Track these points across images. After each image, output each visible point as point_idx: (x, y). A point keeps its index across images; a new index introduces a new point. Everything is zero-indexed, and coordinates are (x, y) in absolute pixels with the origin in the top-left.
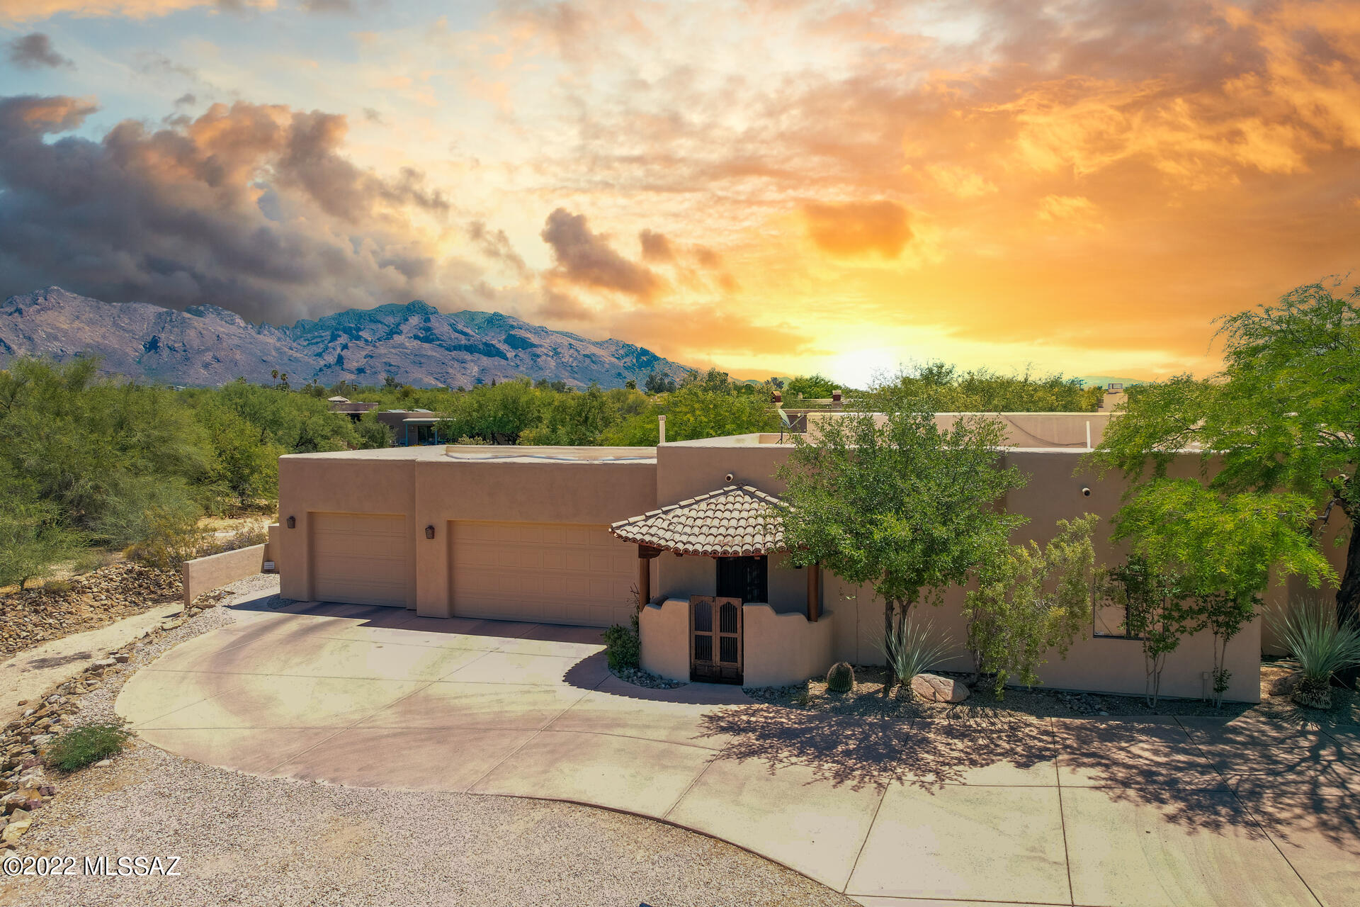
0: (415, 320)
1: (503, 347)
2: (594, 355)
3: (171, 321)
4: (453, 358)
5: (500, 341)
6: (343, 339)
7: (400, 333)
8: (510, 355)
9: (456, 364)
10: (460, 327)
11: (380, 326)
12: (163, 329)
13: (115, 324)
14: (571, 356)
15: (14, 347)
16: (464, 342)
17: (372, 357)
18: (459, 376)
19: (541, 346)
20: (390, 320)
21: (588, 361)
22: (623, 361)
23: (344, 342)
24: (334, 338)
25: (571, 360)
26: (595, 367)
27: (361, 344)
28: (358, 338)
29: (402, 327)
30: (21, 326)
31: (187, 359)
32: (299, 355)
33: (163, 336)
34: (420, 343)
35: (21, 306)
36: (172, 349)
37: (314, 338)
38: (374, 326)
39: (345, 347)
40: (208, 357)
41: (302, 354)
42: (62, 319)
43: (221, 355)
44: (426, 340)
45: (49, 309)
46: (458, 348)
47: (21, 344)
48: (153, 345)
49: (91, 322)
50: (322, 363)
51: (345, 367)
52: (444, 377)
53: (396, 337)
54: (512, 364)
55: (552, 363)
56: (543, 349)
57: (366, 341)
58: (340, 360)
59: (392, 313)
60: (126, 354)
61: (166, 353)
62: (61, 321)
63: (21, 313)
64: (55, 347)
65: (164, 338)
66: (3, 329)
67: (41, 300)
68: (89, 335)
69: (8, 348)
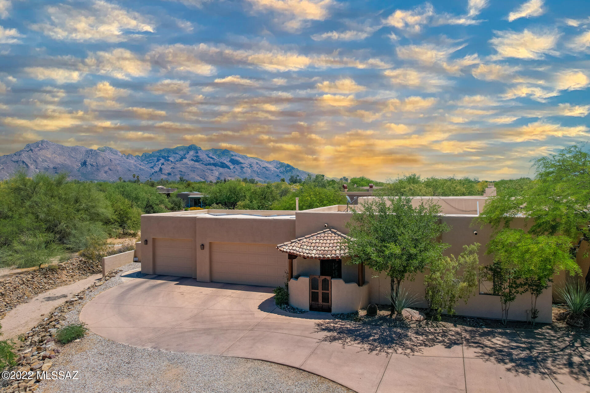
0: (192, 153)
1: (229, 164)
2: (267, 167)
3: (92, 153)
4: (208, 169)
5: (227, 161)
6: (162, 161)
7: (185, 158)
8: (232, 167)
9: (209, 171)
10: (210, 155)
11: (177, 155)
12: (88, 157)
13: (69, 155)
14: (257, 168)
15: (29, 165)
16: (212, 162)
17: (174, 168)
18: (210, 176)
19: (245, 163)
20: (181, 153)
21: (264, 169)
22: (279, 170)
23: (162, 162)
24: (158, 160)
25: (257, 169)
26: (267, 172)
27: (169, 163)
28: (168, 160)
29: (187, 156)
30: (32, 156)
31: (98, 169)
32: (143, 168)
33: (88, 160)
34: (194, 162)
35: (32, 148)
36: (92, 165)
37: (150, 160)
38: (175, 155)
39: (163, 164)
40: (106, 168)
41: (145, 167)
43: (112, 167)
44: (196, 161)
45: (43, 149)
46: (210, 164)
47: (32, 164)
48: (84, 164)
49: (60, 155)
50: (153, 171)
51: (163, 172)
52: (204, 177)
53: (184, 160)
54: (233, 171)
55: (249, 171)
56: (245, 165)
57: (172, 161)
58: (161, 169)
59: (182, 150)
60: (74, 168)
61: (89, 167)
62: (48, 154)
63: (32, 151)
64: (45, 165)
65: (89, 161)
66: (24, 157)
67: (40, 145)
68: (59, 160)
69: (27, 165)
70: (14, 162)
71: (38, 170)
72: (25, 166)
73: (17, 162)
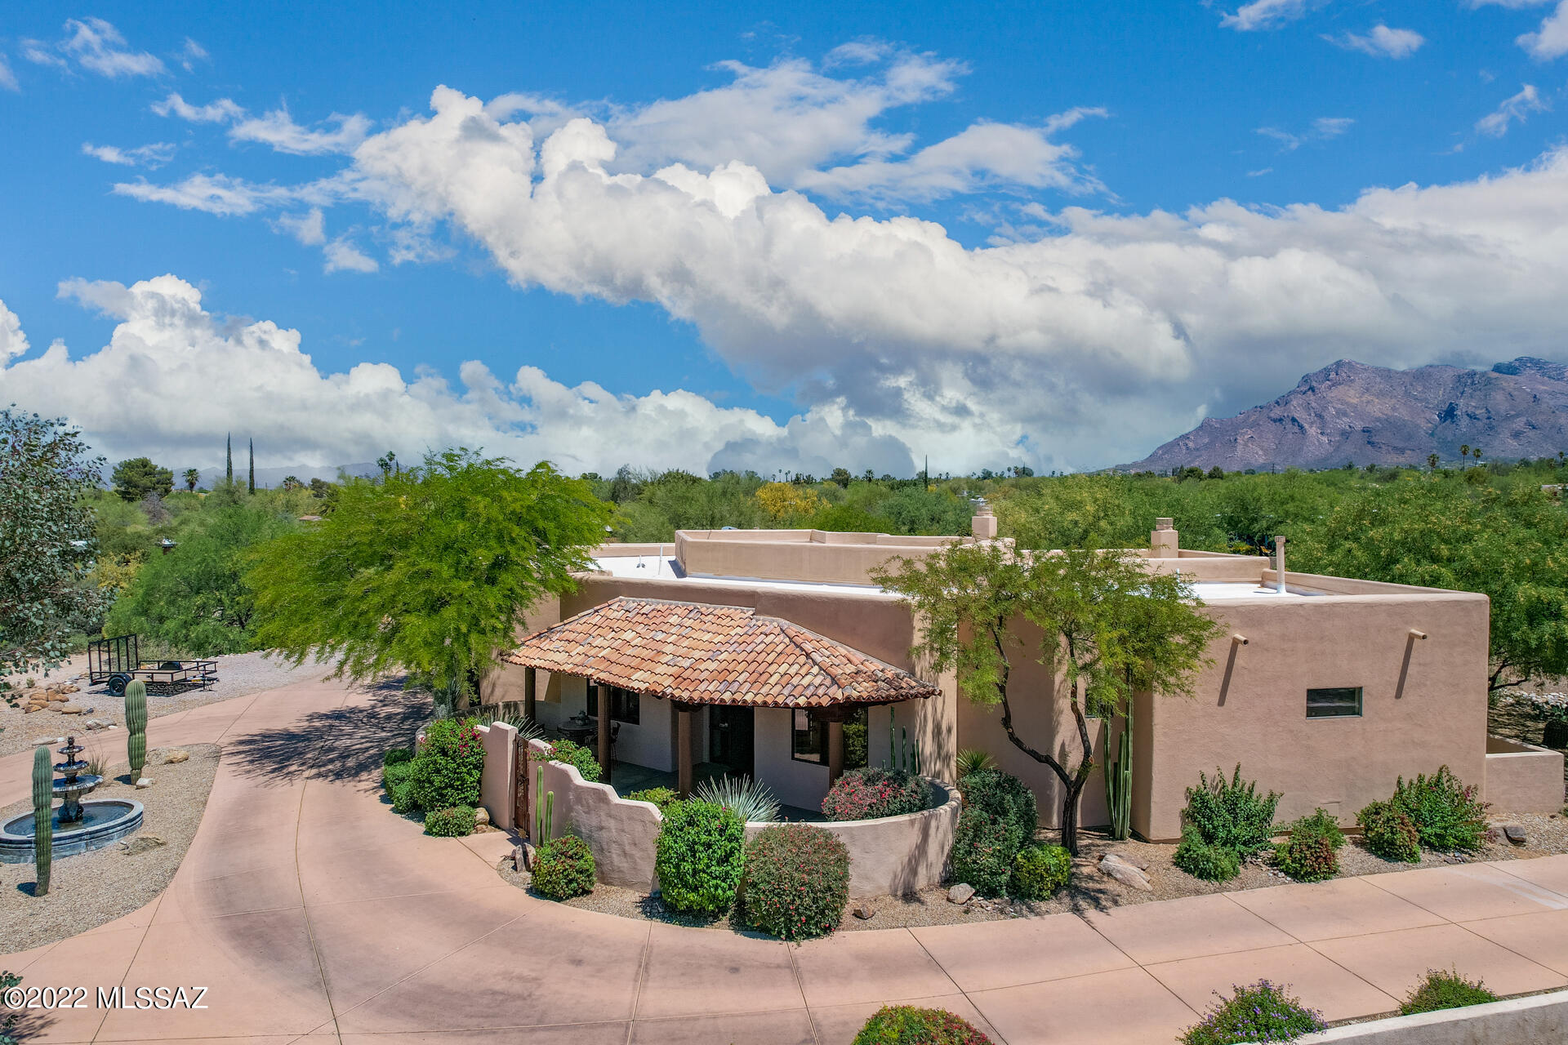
3: (1473, 383)
12: (1462, 394)
13: (1407, 393)
15: (1306, 426)
30: (1314, 405)
31: (1491, 428)
33: (1461, 402)
35: (1314, 384)
36: (1472, 417)
40: (1519, 424)
42: (1352, 392)
43: (1539, 419)
45: (1340, 384)
47: (1312, 423)
49: (1381, 394)
60: (1417, 426)
61: (1464, 422)
62: (1351, 395)
63: (1313, 391)
64: (1343, 423)
65: (1462, 405)
66: (1296, 409)
67: (1333, 375)
68: (1379, 408)
69: (1301, 427)
70: (1275, 421)
71: (1325, 439)
72: (1296, 429)
73: (1281, 420)
